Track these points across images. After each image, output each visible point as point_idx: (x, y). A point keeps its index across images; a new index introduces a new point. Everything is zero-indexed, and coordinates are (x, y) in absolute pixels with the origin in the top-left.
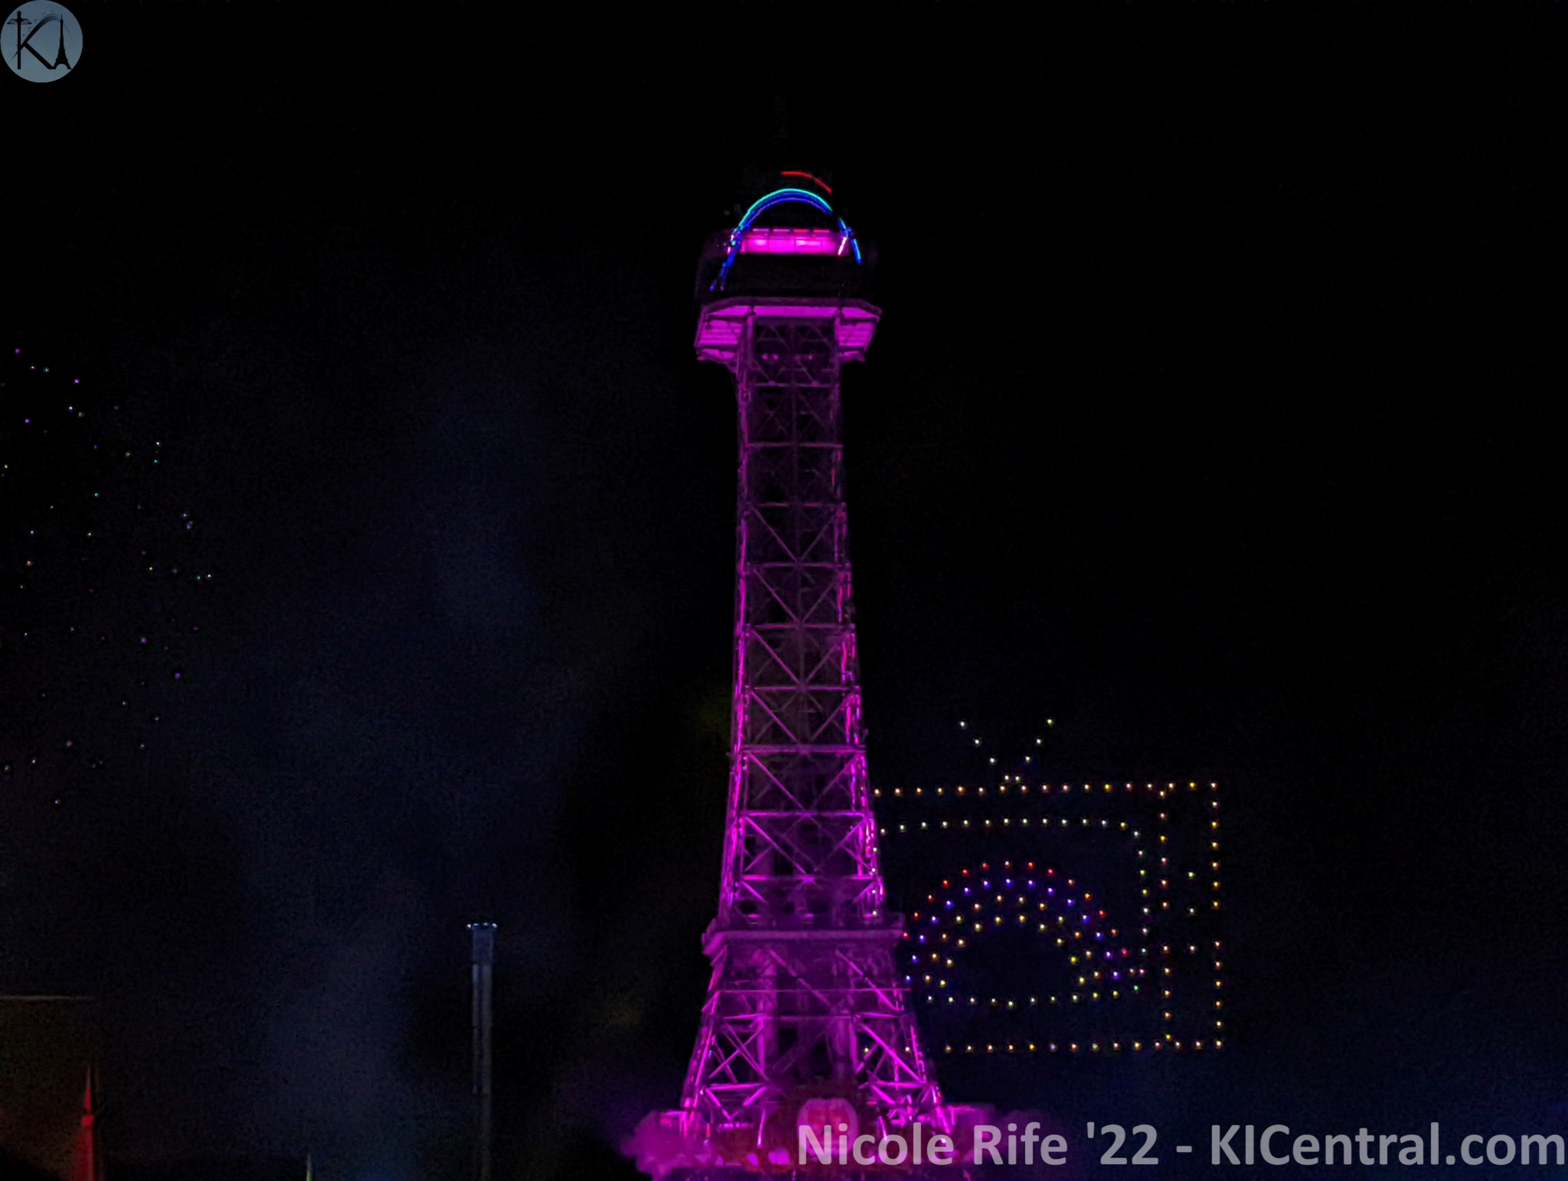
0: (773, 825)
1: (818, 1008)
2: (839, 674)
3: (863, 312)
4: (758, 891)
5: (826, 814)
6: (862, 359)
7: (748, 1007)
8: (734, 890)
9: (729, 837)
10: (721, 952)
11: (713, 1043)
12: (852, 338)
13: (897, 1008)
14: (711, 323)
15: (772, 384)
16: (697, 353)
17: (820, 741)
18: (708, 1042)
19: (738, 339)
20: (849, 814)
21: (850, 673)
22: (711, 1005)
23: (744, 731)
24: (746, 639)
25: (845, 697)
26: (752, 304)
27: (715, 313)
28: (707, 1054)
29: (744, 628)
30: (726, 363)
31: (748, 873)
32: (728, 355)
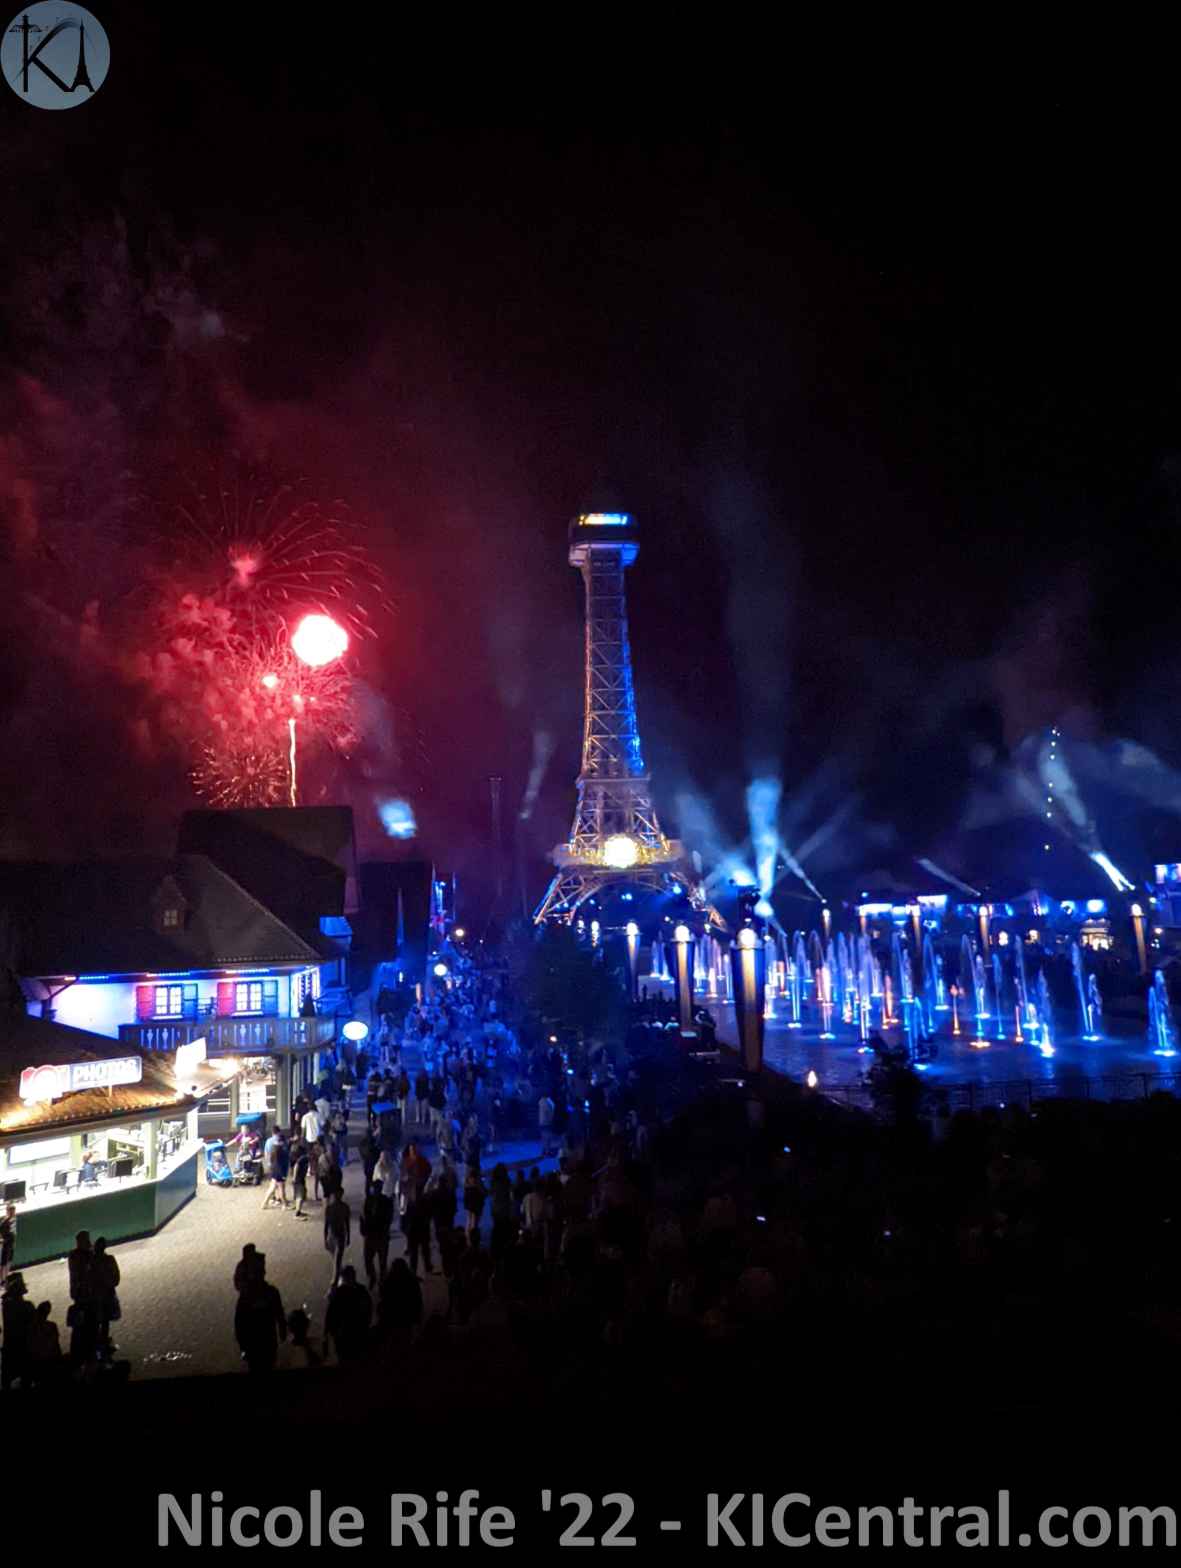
0: (601, 740)
1: (618, 806)
2: (625, 684)
3: (633, 546)
4: (596, 765)
5: (621, 736)
6: (632, 564)
8: (587, 764)
9: (585, 745)
10: (583, 787)
11: (580, 820)
12: (628, 556)
13: (648, 807)
14: (575, 552)
15: (598, 574)
16: (570, 563)
17: (620, 709)
19: (585, 557)
20: (629, 736)
21: (630, 684)
22: (580, 806)
23: (590, 706)
24: (590, 672)
25: (628, 692)
26: (590, 543)
27: (576, 548)
28: (578, 823)
29: (589, 667)
30: (580, 567)
31: (592, 758)
32: (581, 563)
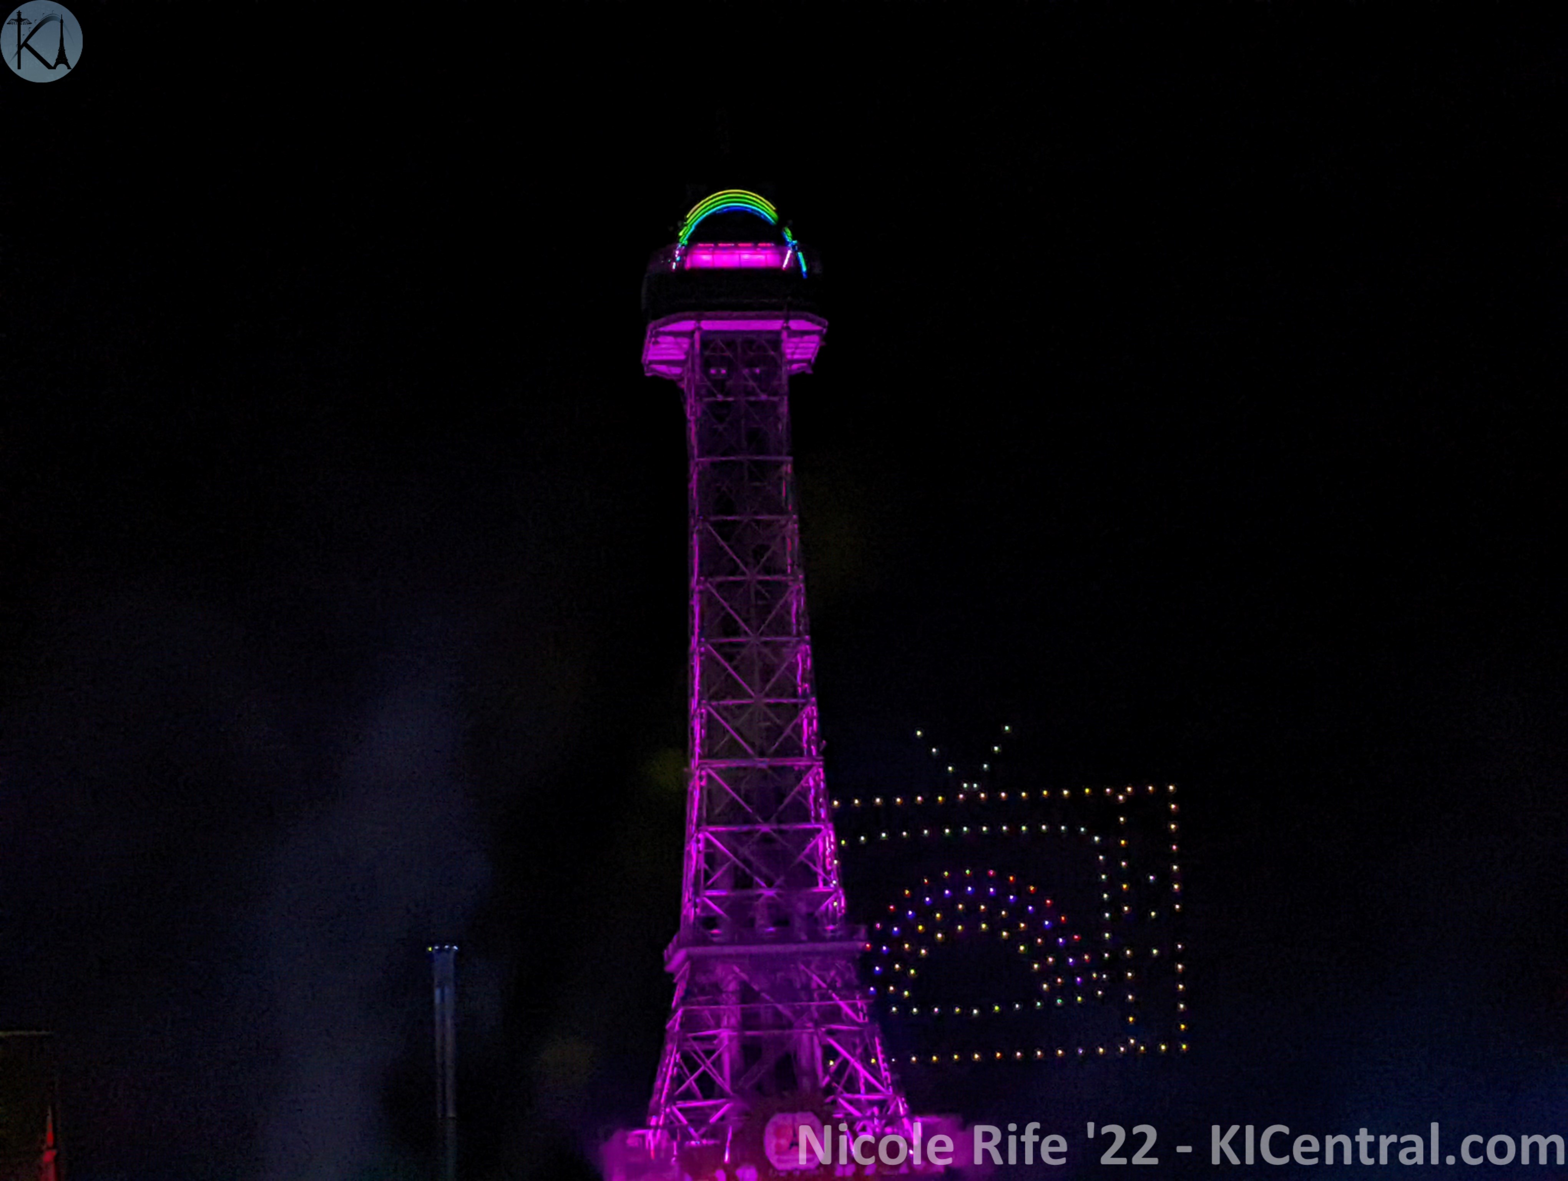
0: (732, 840)
1: (781, 1023)
2: (795, 687)
3: (809, 323)
4: (719, 906)
5: (784, 827)
6: (810, 371)
7: (712, 1022)
8: (695, 905)
9: (689, 853)
10: (683, 969)
11: (677, 1061)
12: (798, 351)
13: (861, 1020)
14: (659, 339)
15: (720, 398)
16: (645, 369)
17: (777, 754)
18: (672, 1059)
19: (687, 353)
20: (808, 826)
21: (807, 685)
22: (674, 1023)
23: (702, 745)
24: (701, 654)
25: (802, 709)
26: (698, 319)
27: (661, 329)
28: (672, 1071)
29: (699, 642)
30: (674, 378)
31: (708, 888)
32: (676, 370)
